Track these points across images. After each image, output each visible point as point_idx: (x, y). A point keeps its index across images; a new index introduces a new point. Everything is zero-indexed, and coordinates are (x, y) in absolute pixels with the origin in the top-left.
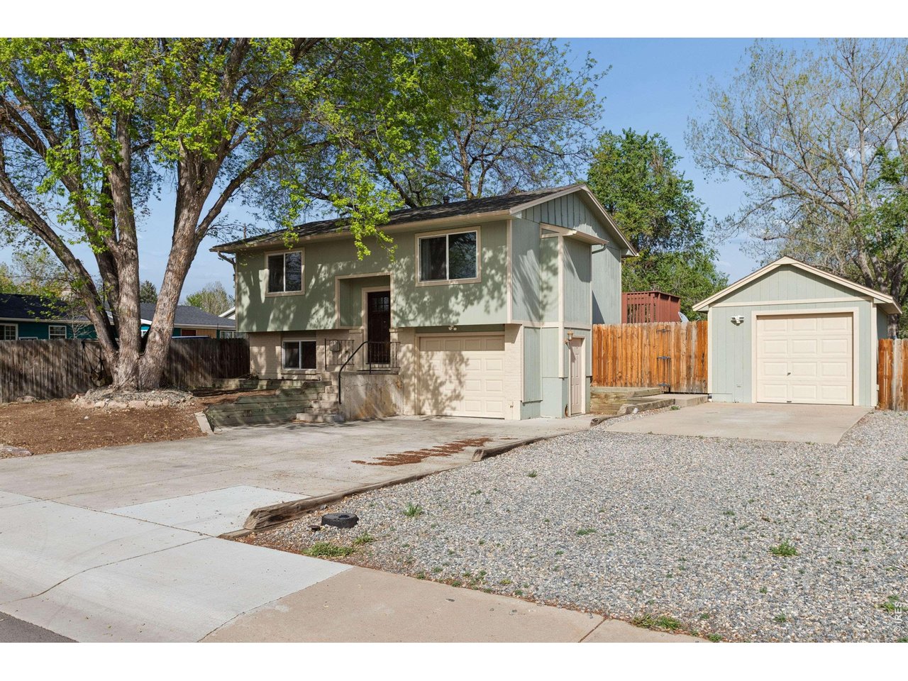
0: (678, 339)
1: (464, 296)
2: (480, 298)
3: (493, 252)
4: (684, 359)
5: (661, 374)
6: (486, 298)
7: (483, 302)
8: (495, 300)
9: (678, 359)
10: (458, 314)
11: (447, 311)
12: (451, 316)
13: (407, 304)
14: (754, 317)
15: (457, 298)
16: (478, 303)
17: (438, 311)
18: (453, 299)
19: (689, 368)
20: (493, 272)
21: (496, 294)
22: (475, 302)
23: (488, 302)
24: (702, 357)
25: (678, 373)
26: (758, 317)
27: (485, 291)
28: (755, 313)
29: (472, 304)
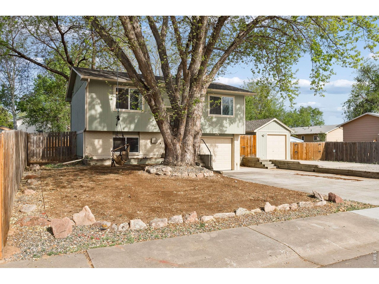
0: (247, 141)
1: (229, 121)
2: (235, 121)
3: (240, 105)
4: (249, 147)
5: (242, 152)
6: (238, 122)
7: (236, 123)
8: (241, 123)
9: (247, 147)
10: (226, 128)
11: (222, 126)
12: (224, 128)
13: (204, 122)
14: (267, 135)
15: (226, 121)
16: (235, 123)
17: (218, 125)
18: (225, 122)
19: (251, 150)
20: (240, 113)
21: (241, 121)
22: (234, 123)
23: (238, 123)
24: (255, 146)
25: (247, 151)
26: (268, 135)
27: (237, 119)
28: (267, 134)
29: (233, 124)
